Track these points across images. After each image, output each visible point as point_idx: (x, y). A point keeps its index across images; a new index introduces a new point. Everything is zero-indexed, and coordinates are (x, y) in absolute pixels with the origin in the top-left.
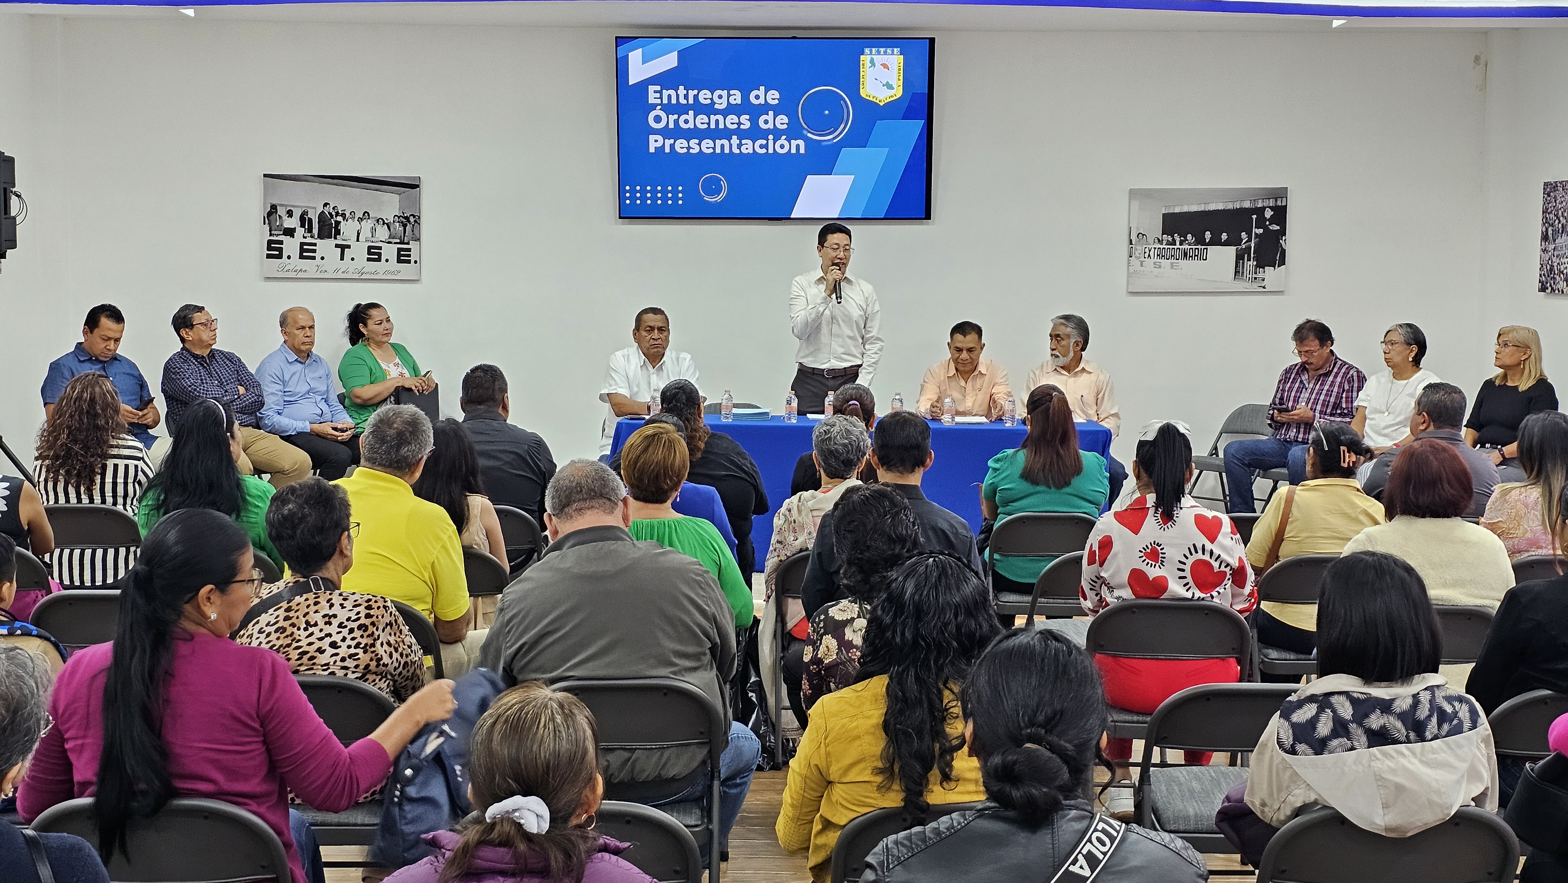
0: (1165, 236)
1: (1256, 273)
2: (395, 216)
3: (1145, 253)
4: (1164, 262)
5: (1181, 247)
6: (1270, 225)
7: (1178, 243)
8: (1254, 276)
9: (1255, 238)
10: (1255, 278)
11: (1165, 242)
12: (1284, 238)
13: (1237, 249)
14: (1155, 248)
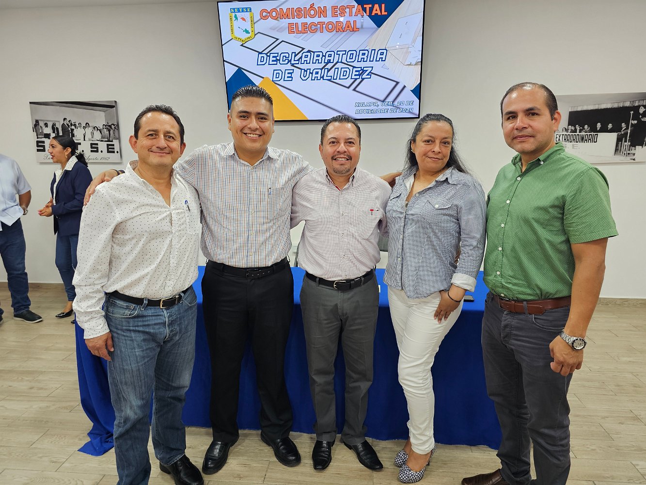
0: (570, 127)
1: (629, 150)
2: (104, 125)
4: (568, 144)
5: (580, 134)
6: (642, 118)
7: (578, 131)
8: (628, 152)
9: (631, 127)
10: (629, 154)
11: (569, 131)
13: (618, 134)
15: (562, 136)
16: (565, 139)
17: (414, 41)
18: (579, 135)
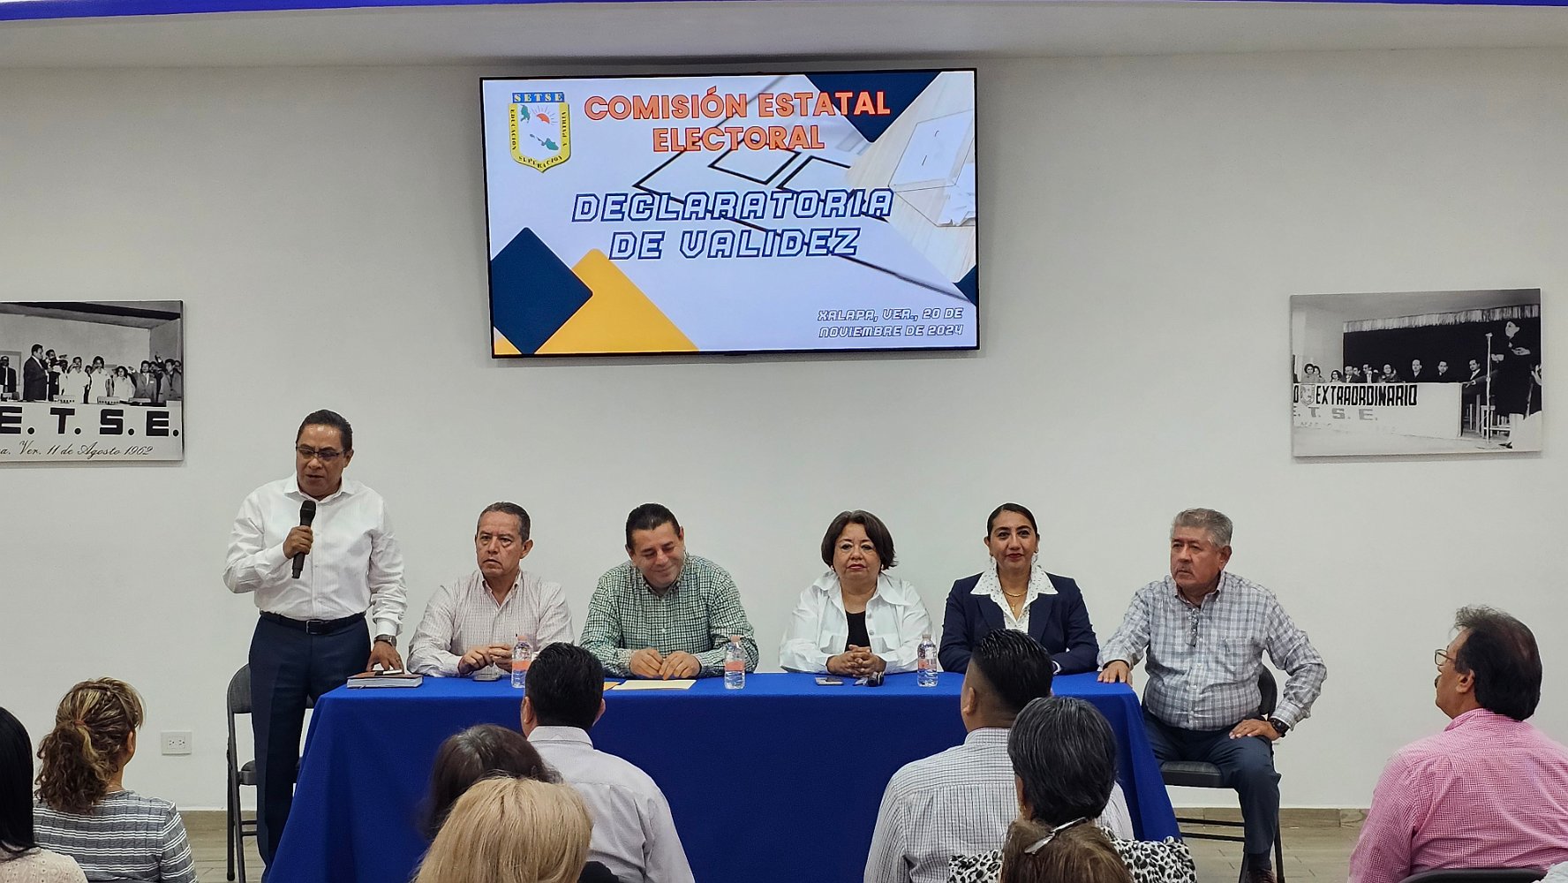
0: (1348, 368)
1: (1495, 424)
2: (144, 362)
3: (1318, 395)
4: (1348, 409)
5: (1374, 385)
6: (1514, 348)
7: (1369, 379)
8: (1493, 428)
9: (1492, 370)
10: (1495, 432)
11: (1348, 378)
12: (1537, 369)
13: (1463, 386)
14: (1334, 388)
16: (1338, 398)
17: (956, 173)
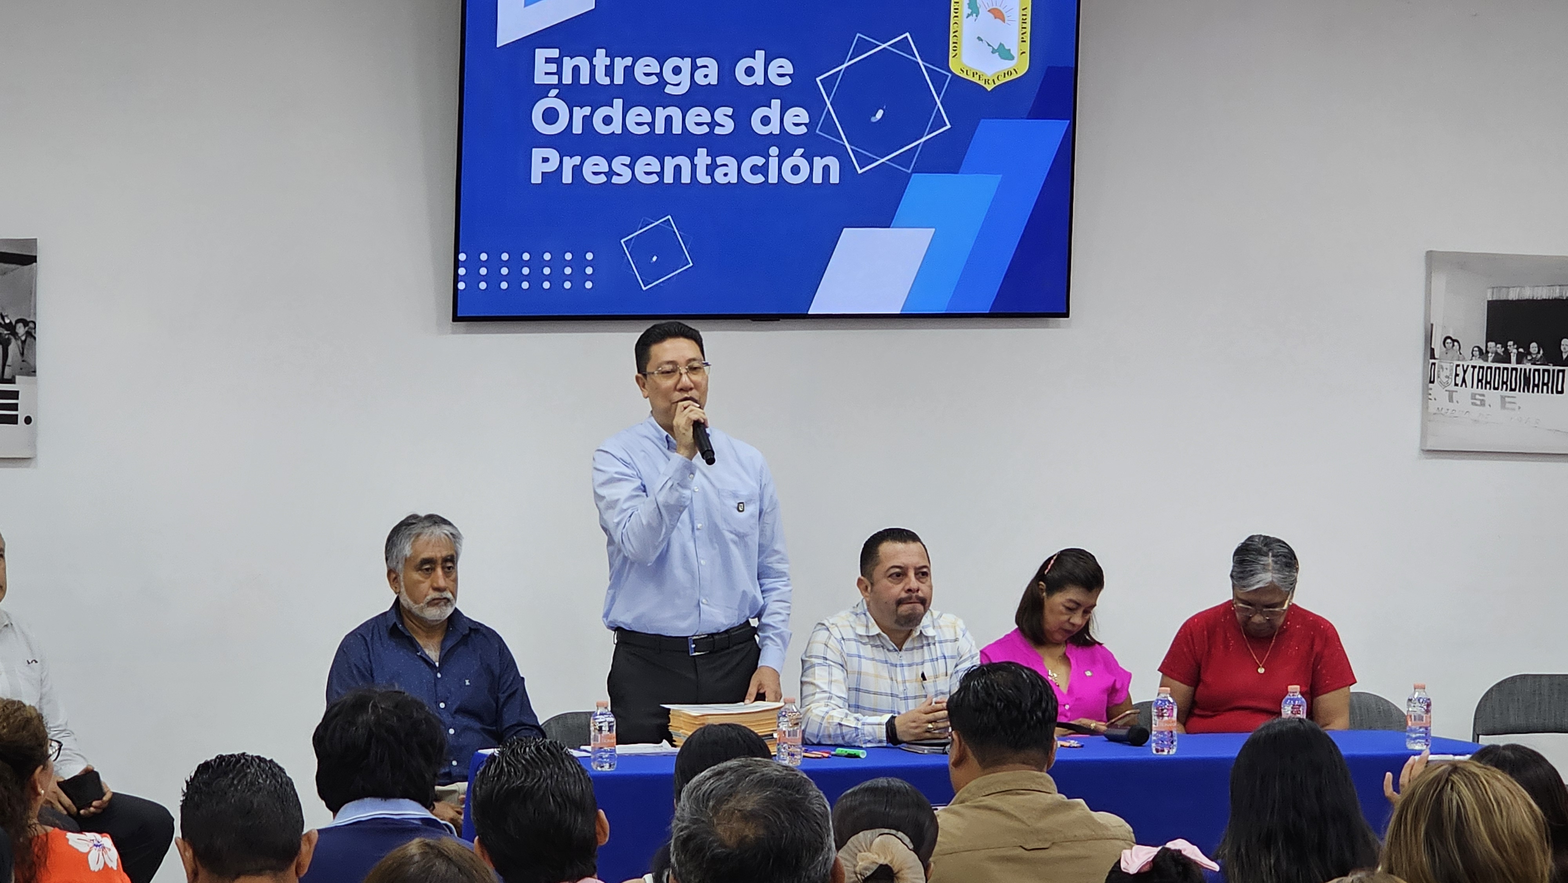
0: (1491, 344)
3: (1457, 375)
4: (1491, 395)
5: (1519, 366)
7: (1514, 358)
11: (1491, 356)
15: (1470, 370)
16: (1479, 381)
18: (1516, 369)
